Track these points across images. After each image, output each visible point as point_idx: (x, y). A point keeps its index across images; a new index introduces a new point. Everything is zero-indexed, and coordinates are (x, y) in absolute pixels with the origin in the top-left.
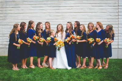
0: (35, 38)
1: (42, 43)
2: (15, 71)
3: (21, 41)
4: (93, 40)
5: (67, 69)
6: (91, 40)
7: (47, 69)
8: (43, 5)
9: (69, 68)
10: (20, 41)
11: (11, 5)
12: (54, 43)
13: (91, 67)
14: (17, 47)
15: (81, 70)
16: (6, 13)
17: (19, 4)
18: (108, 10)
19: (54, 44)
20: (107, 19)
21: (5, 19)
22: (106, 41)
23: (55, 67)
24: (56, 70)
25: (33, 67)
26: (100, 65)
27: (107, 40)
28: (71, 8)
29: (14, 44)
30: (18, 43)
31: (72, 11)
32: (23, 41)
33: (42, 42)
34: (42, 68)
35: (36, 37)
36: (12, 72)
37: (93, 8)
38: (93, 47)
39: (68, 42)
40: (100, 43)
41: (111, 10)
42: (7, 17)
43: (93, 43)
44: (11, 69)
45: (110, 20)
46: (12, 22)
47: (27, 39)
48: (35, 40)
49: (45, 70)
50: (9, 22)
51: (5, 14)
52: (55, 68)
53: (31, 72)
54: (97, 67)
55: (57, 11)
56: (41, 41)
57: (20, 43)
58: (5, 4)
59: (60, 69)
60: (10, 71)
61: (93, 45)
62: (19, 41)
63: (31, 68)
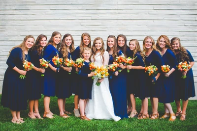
0: (55, 60)
1: (70, 69)
2: (15, 125)
3: (29, 65)
4: (156, 69)
5: (112, 120)
6: (151, 69)
7: (75, 121)
8: (69, 6)
9: (117, 119)
10: (27, 65)
11: (13, 5)
12: (90, 73)
13: (156, 116)
14: (19, 74)
15: (139, 122)
16: (5, 19)
17: (28, 4)
18: (181, 16)
19: (89, 75)
20: (179, 32)
21: (3, 30)
22: (183, 68)
23: (90, 116)
24: (94, 122)
25: (50, 115)
26: (172, 113)
27: (183, 66)
28: (117, 11)
29: (16, 68)
30: (22, 68)
31: (119, 17)
32: (33, 65)
33: (70, 66)
34: (66, 119)
35: (58, 59)
36: (9, 126)
37: (155, 12)
38: (156, 82)
39: (114, 69)
40: (169, 74)
41: (186, 16)
42: (7, 27)
43: (155, 74)
44: (8, 121)
45: (184, 33)
46: (14, 36)
47: (40, 60)
48: (56, 64)
49: (72, 123)
50: (9, 36)
51: (3, 22)
52: (91, 119)
53: (46, 127)
54: (165, 116)
55: (94, 17)
56: (68, 64)
57: (26, 67)
58: (3, 4)
59: (99, 120)
60: (5, 125)
61: (156, 77)
62: (25, 63)
63: (46, 118)
